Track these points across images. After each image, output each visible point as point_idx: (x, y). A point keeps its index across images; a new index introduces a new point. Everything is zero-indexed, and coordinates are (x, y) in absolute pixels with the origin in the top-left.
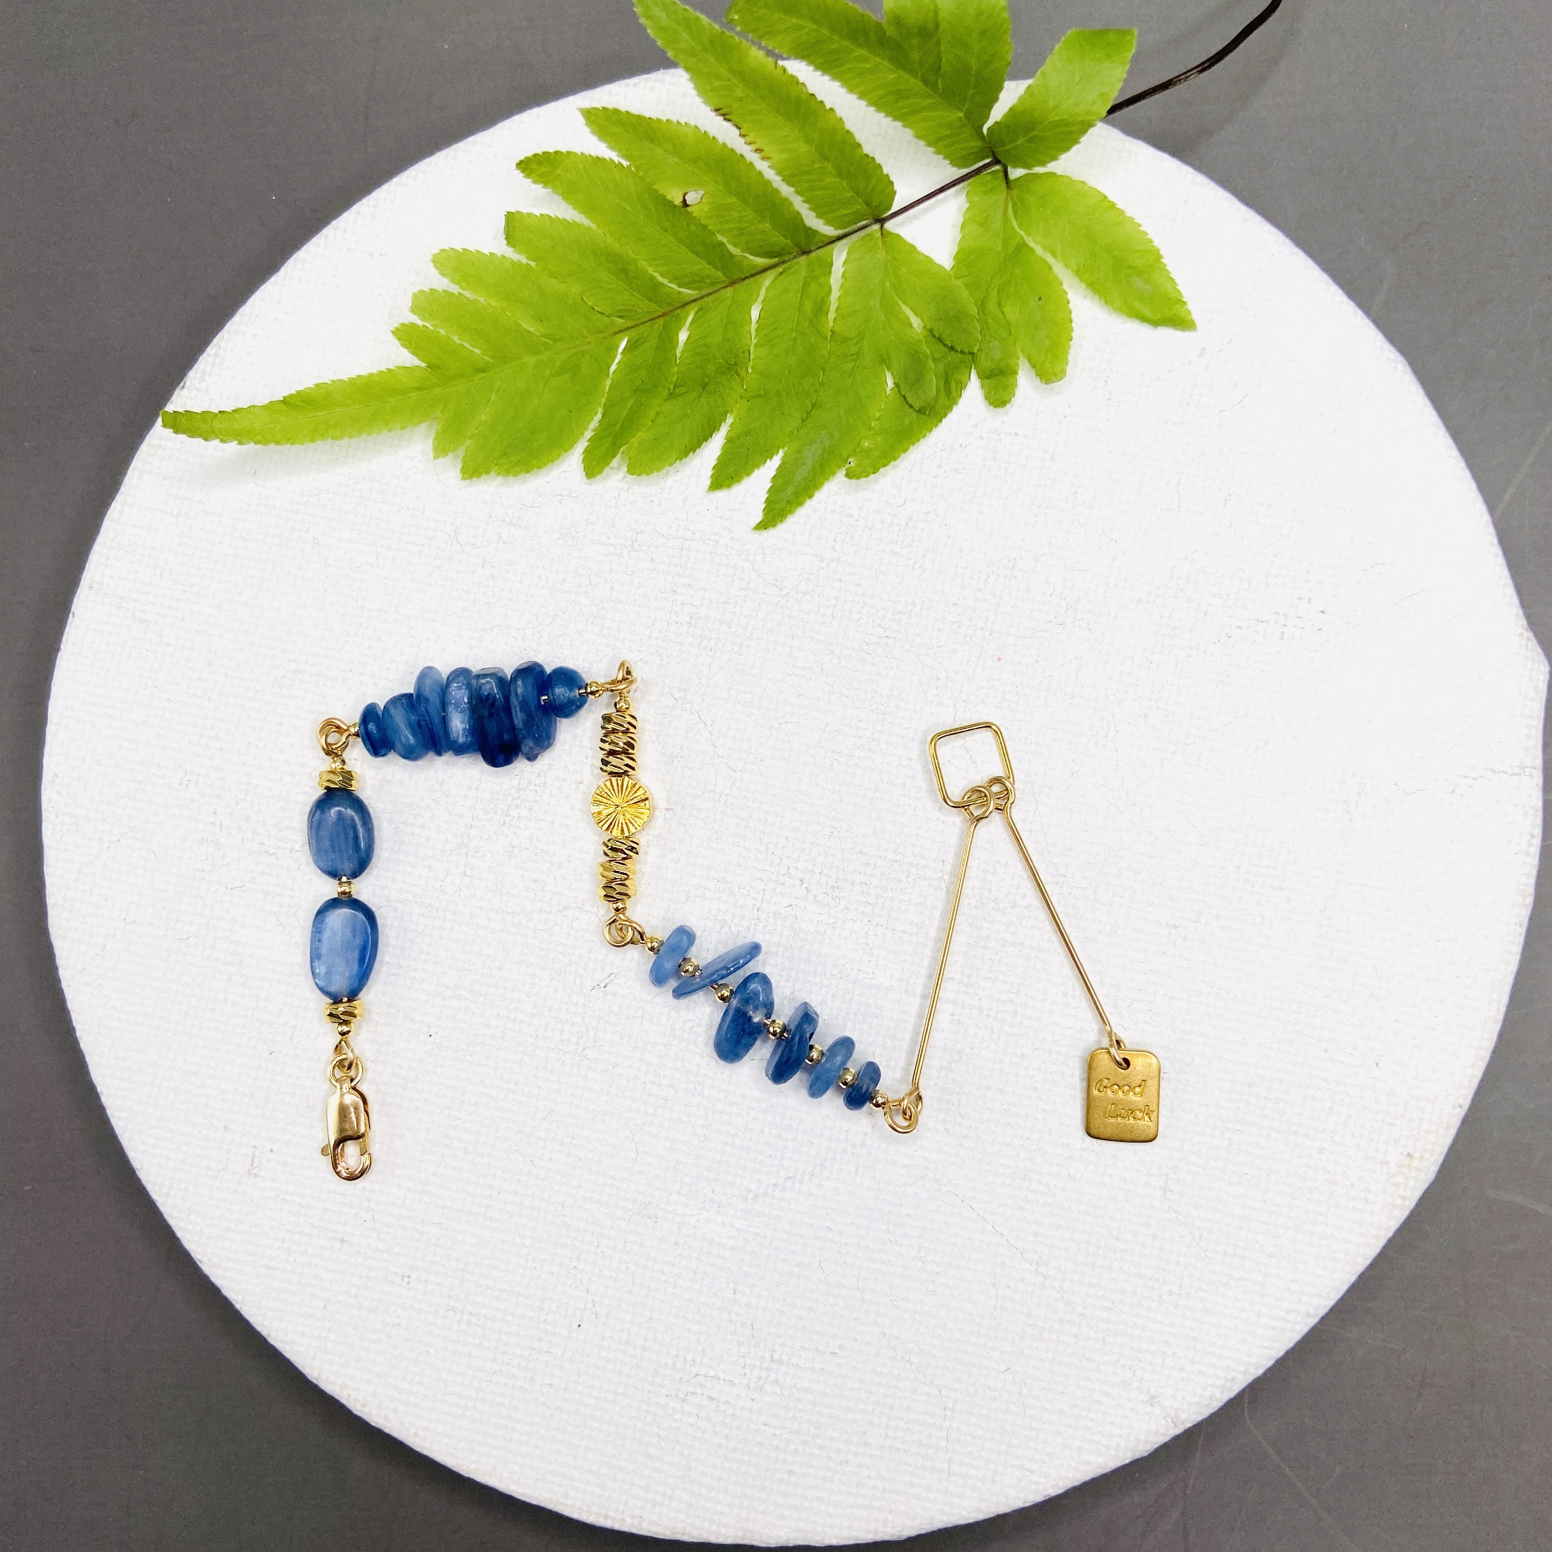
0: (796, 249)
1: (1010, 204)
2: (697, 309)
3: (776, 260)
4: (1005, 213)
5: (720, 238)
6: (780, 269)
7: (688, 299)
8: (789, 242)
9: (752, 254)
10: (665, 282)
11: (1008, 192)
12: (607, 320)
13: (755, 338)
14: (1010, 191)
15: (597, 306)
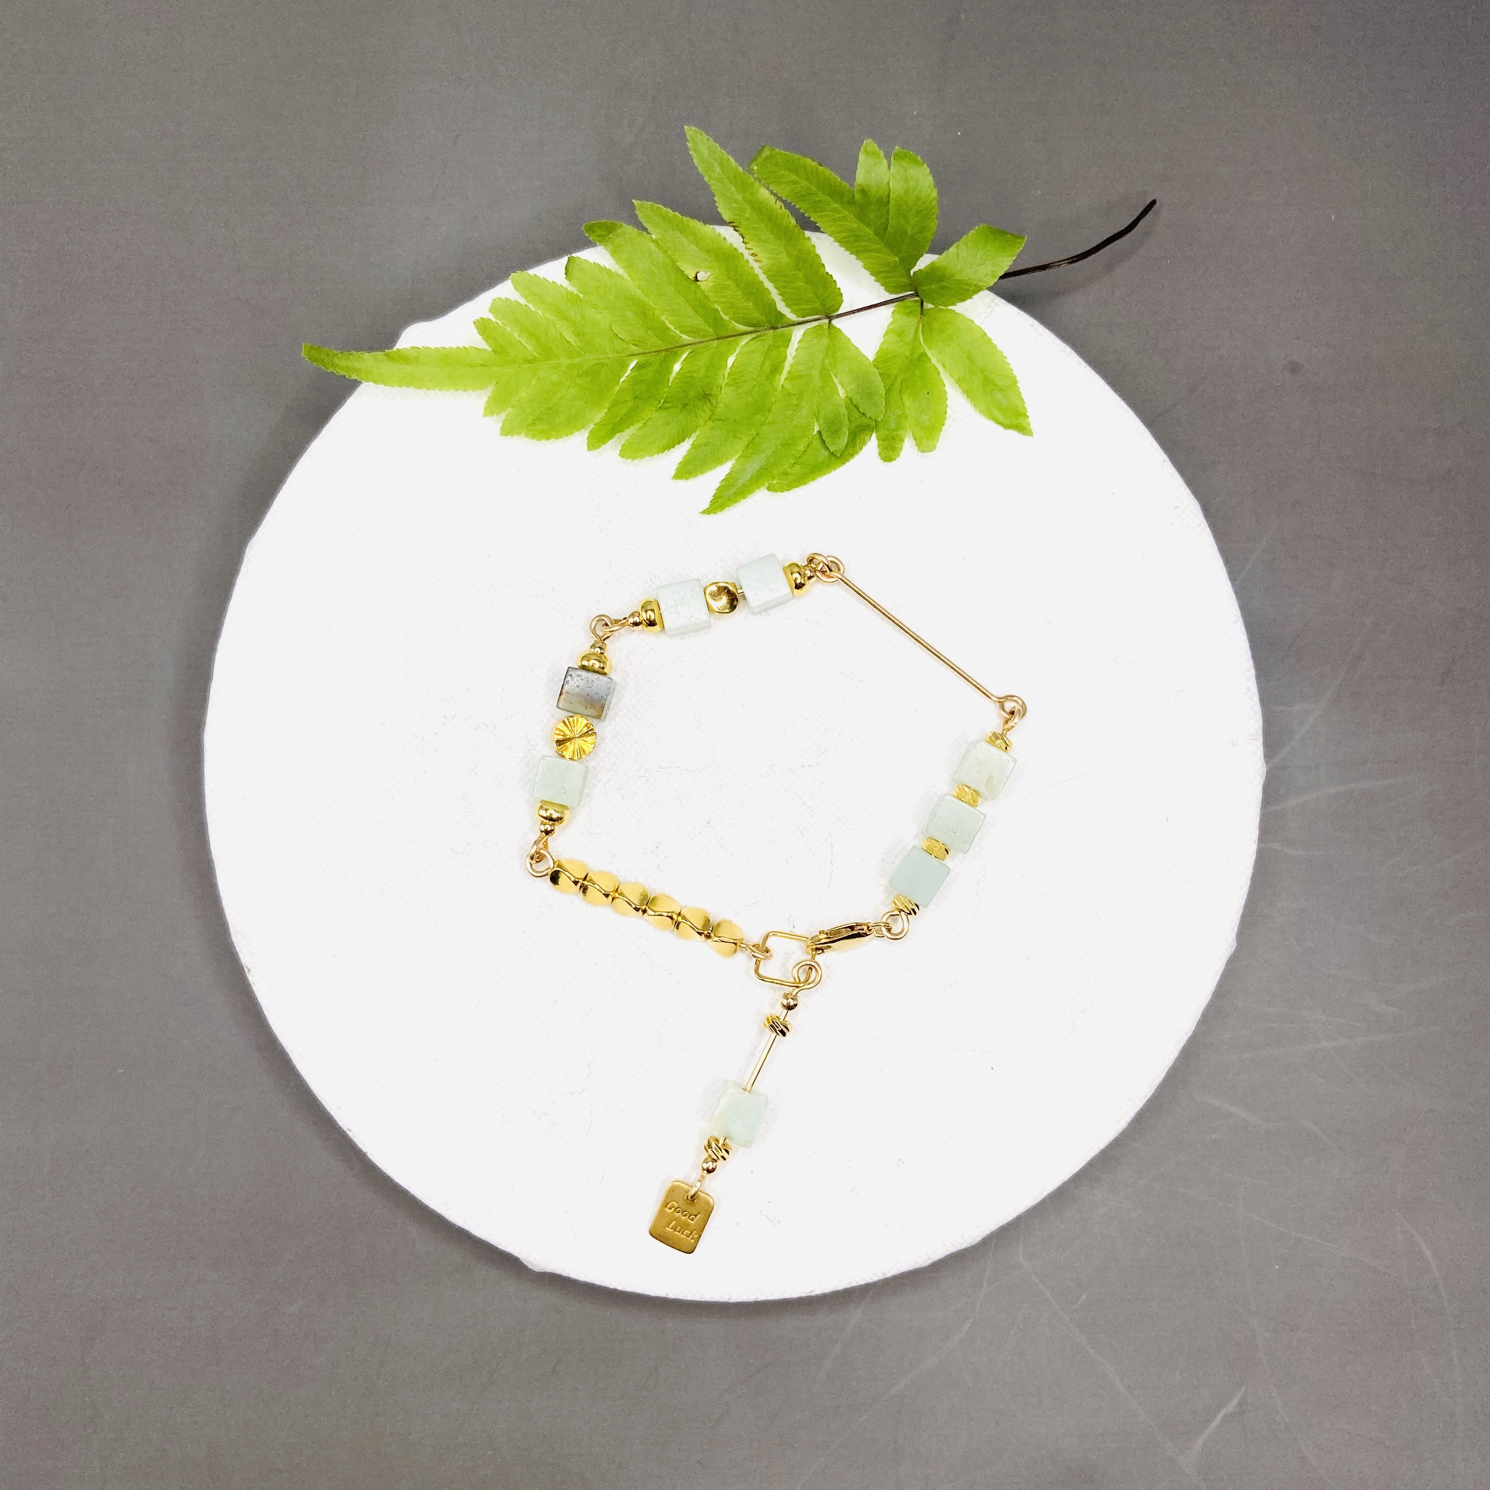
0: (768, 324)
1: (921, 325)
2: (690, 350)
3: (751, 329)
4: (917, 330)
5: (716, 306)
6: (753, 336)
7: (685, 343)
8: (763, 318)
9: (736, 322)
10: (672, 327)
11: (921, 318)
12: (625, 345)
13: (727, 379)
14: (922, 317)
15: (620, 334)
